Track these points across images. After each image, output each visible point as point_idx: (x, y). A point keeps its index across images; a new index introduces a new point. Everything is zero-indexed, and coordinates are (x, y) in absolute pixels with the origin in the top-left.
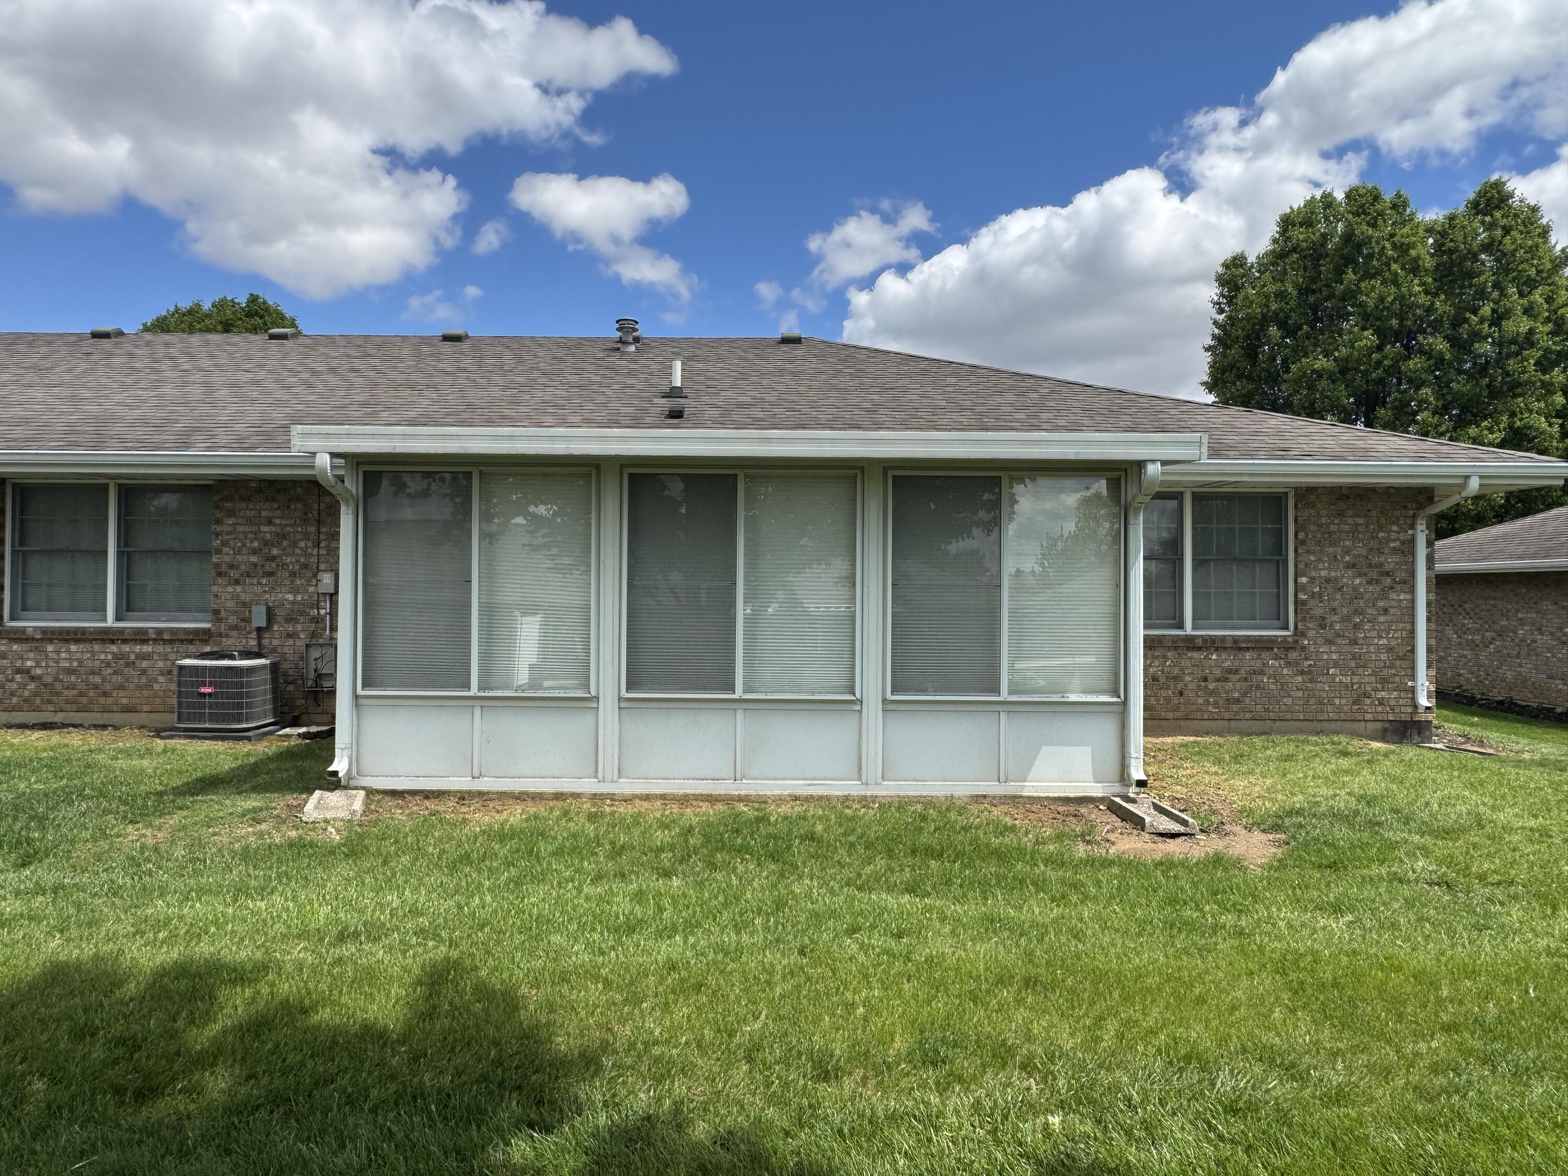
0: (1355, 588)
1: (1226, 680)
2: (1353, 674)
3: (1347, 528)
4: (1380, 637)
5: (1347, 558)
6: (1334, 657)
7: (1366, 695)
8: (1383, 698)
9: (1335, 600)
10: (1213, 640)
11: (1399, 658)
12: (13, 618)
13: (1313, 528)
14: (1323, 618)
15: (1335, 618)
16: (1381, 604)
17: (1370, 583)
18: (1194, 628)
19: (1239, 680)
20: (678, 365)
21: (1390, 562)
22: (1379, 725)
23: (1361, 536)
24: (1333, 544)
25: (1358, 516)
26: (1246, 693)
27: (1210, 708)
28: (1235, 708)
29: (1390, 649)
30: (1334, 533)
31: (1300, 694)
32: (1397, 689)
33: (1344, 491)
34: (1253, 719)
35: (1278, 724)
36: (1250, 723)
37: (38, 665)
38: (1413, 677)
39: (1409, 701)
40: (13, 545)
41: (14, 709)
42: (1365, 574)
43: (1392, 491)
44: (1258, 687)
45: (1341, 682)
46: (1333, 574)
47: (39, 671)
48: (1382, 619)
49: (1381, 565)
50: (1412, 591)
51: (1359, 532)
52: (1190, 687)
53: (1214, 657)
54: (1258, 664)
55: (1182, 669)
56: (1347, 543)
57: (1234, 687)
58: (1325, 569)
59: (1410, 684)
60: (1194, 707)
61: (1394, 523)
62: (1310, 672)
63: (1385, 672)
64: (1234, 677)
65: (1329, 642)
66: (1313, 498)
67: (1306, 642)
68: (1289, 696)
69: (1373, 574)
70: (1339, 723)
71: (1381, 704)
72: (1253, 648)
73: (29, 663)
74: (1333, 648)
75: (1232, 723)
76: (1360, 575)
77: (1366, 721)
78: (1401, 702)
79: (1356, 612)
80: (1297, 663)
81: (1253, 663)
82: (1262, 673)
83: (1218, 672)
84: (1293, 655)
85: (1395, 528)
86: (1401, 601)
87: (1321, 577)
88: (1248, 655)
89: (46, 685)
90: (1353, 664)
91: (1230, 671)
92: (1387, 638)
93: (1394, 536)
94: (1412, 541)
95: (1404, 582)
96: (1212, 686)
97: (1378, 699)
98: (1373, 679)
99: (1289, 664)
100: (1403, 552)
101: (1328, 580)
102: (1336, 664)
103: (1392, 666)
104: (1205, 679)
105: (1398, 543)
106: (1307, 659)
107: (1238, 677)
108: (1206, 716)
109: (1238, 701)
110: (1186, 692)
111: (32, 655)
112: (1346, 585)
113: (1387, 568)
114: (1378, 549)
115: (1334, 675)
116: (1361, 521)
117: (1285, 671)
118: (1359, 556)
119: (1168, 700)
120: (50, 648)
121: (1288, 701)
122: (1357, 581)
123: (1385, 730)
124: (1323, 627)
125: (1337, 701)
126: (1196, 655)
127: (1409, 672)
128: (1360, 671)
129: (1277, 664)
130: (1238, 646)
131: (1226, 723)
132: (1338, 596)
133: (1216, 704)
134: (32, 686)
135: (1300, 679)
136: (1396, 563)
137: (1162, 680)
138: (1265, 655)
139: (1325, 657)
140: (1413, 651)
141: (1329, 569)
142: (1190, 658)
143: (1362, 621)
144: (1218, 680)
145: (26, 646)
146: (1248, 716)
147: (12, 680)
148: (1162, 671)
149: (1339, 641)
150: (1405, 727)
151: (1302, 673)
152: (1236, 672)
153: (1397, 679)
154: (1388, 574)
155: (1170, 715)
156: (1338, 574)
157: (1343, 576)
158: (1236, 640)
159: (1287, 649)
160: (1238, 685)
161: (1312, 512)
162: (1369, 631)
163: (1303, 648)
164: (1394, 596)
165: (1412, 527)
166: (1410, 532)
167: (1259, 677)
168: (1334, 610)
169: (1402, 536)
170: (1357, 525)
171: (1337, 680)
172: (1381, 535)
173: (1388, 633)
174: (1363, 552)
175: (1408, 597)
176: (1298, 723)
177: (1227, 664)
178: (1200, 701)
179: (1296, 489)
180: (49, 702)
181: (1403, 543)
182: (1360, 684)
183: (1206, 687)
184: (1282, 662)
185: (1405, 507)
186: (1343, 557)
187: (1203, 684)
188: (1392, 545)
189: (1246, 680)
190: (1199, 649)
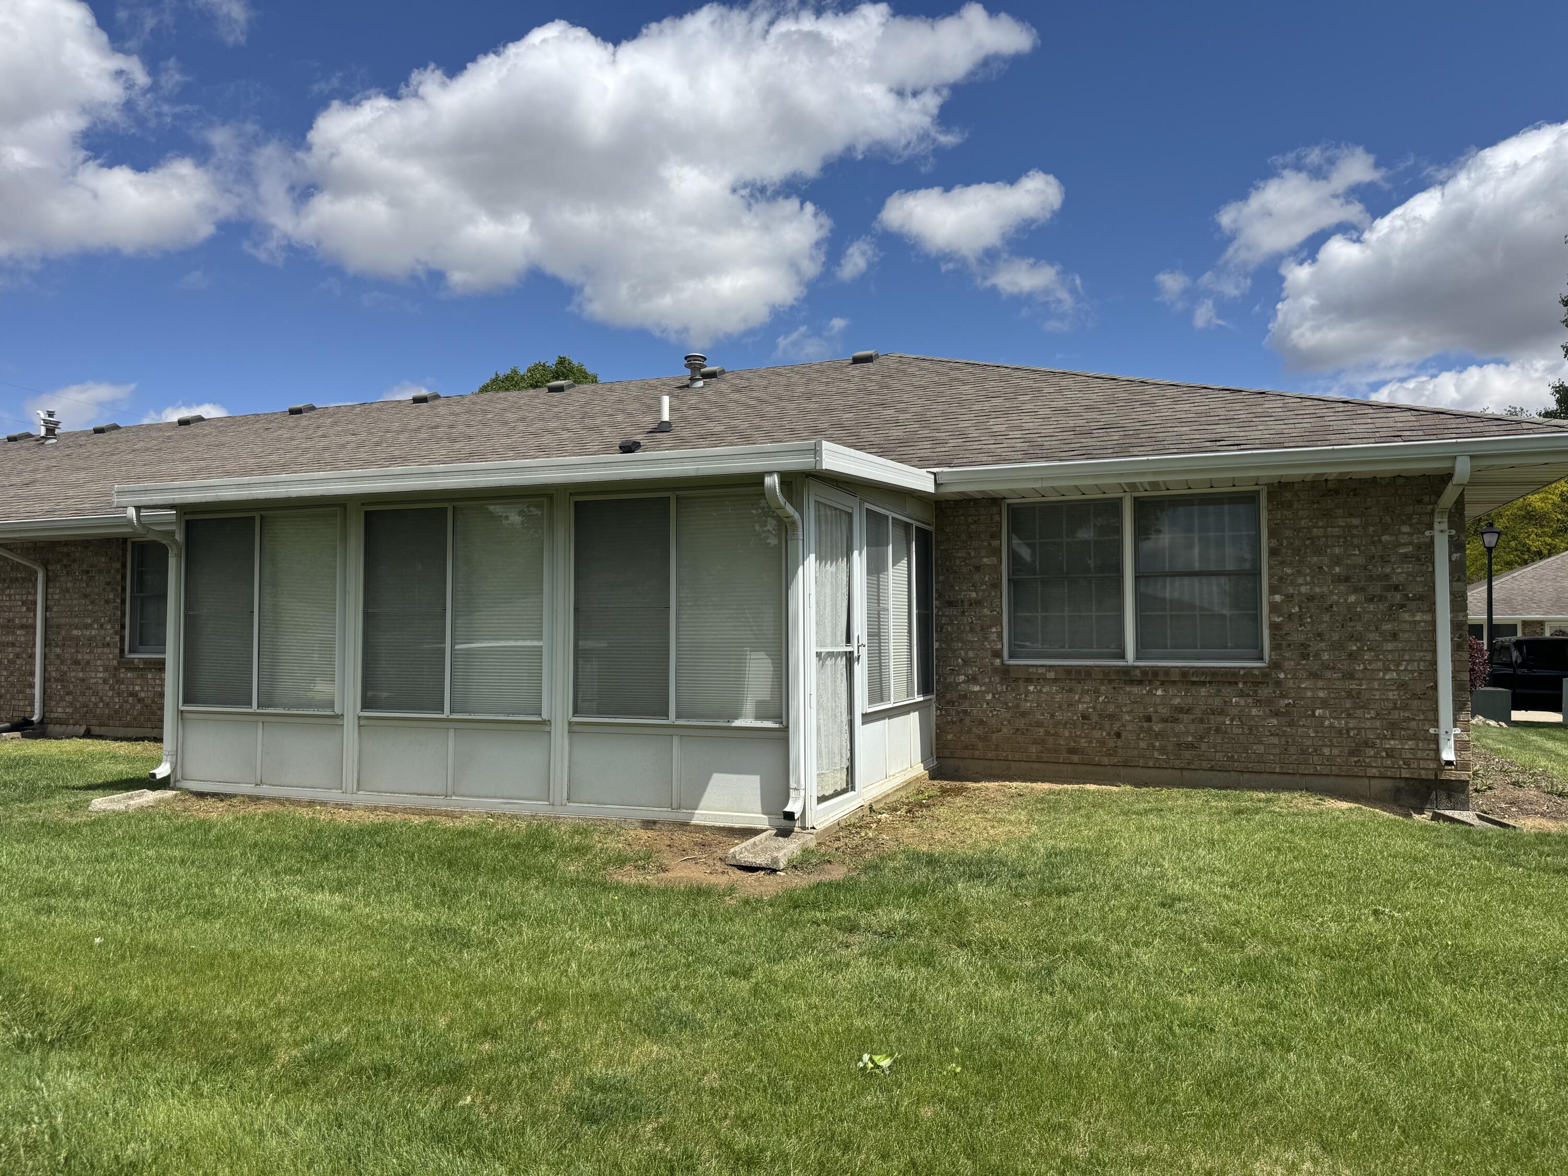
0: (1350, 607)
1: (1176, 720)
2: (1349, 716)
3: (1336, 531)
4: (1387, 670)
5: (1337, 569)
6: (1321, 694)
7: (1367, 744)
8: (1393, 749)
9: (1322, 622)
10: (1155, 672)
11: (1415, 696)
12: (130, 652)
13: (1288, 533)
14: (1304, 646)
15: (1322, 645)
16: (1387, 627)
17: (1370, 600)
18: (1138, 658)
19: (1193, 721)
20: (666, 400)
21: (1400, 572)
22: (1389, 784)
23: (1356, 541)
24: (1319, 552)
25: (1351, 515)
26: (1202, 738)
27: (1156, 754)
28: (1187, 754)
29: (1402, 686)
30: (1319, 538)
31: (1275, 740)
32: (1414, 738)
33: (1330, 485)
34: (1211, 769)
35: (1246, 776)
36: (1209, 774)
37: (142, 690)
38: (1436, 722)
39: (1432, 754)
40: (132, 592)
41: (127, 726)
42: (1363, 589)
43: (1400, 481)
44: (1218, 730)
45: (1331, 726)
46: (1317, 590)
47: (143, 695)
48: (1390, 646)
49: (1387, 577)
50: (1432, 610)
51: (1353, 536)
52: (1129, 728)
53: (1159, 692)
54: (1217, 702)
55: (1119, 706)
56: (1337, 550)
57: (1186, 730)
58: (1306, 584)
59: (1432, 731)
60: (1135, 752)
61: (1404, 523)
62: (1287, 713)
63: (1395, 715)
64: (1185, 718)
65: (1314, 675)
66: (1288, 496)
67: (1282, 676)
68: (1261, 743)
69: (1376, 589)
70: (1332, 778)
71: (1389, 756)
72: (1210, 682)
73: (137, 688)
74: (1320, 684)
75: (1185, 773)
76: (1356, 590)
77: (1370, 777)
78: (1420, 754)
79: (1351, 637)
80: (1269, 701)
81: (1210, 701)
82: (1222, 712)
83: (1164, 711)
84: (1265, 692)
85: (1405, 529)
86: (1416, 623)
87: (1300, 594)
88: (1203, 691)
89: (147, 706)
90: (1348, 704)
91: (1180, 710)
92: (1397, 670)
93: (1404, 539)
94: (1431, 544)
95: (1420, 598)
96: (1157, 728)
97: (1386, 750)
98: (1378, 723)
99: (1258, 703)
100: (1418, 559)
101: (1311, 598)
102: (1324, 704)
103: (1405, 708)
104: (1149, 719)
105: (1410, 548)
106: (1283, 696)
107: (1192, 717)
108: (1151, 764)
109: (1191, 746)
110: (1124, 734)
111: (139, 682)
112: (1337, 603)
113: (1395, 580)
114: (1382, 557)
115: (1321, 717)
116: (1356, 521)
117: (1254, 711)
118: (1355, 567)
119: (1102, 742)
120: (150, 676)
121: (1260, 749)
122: (1352, 598)
123: (1398, 790)
124: (1305, 656)
125: (1326, 751)
126: (1135, 690)
127: (1430, 715)
128: (1359, 713)
129: (1242, 702)
130: (1187, 678)
131: (1178, 773)
132: (1326, 618)
133: (1163, 750)
134: (139, 707)
135: (1275, 721)
136: (1409, 574)
137: (1095, 718)
138: (1226, 690)
139: (1309, 694)
140: (1435, 688)
141: (1312, 583)
142: (1129, 693)
143: (1360, 649)
144: (1164, 720)
145: (135, 674)
146: (1205, 765)
147: (127, 702)
148: (1094, 708)
149: (1328, 674)
150: (1429, 788)
151: (1277, 714)
152: (1189, 711)
153: (1413, 724)
154: (1396, 588)
155: (1105, 760)
156: (1325, 589)
157: (1332, 592)
158: (1184, 672)
159: (1256, 684)
160: (1192, 728)
161: (1288, 513)
162: (1370, 662)
163: (1278, 683)
164: (1406, 616)
165: (1430, 527)
166: (1427, 533)
167: (1220, 719)
168: (1319, 635)
169: (1416, 539)
170: (1350, 527)
171: (1327, 723)
172: (1385, 538)
173: (1399, 665)
174: (1360, 560)
175: (1428, 617)
176: (1276, 777)
177: (1177, 701)
178: (1143, 745)
179: (1269, 485)
180: (149, 720)
181: (1419, 547)
182: (1359, 729)
183: (1150, 729)
184: (1250, 700)
185: (1420, 502)
186: (1331, 568)
187: (1146, 725)
188: (1402, 551)
189: (1202, 721)
190: (1140, 682)
